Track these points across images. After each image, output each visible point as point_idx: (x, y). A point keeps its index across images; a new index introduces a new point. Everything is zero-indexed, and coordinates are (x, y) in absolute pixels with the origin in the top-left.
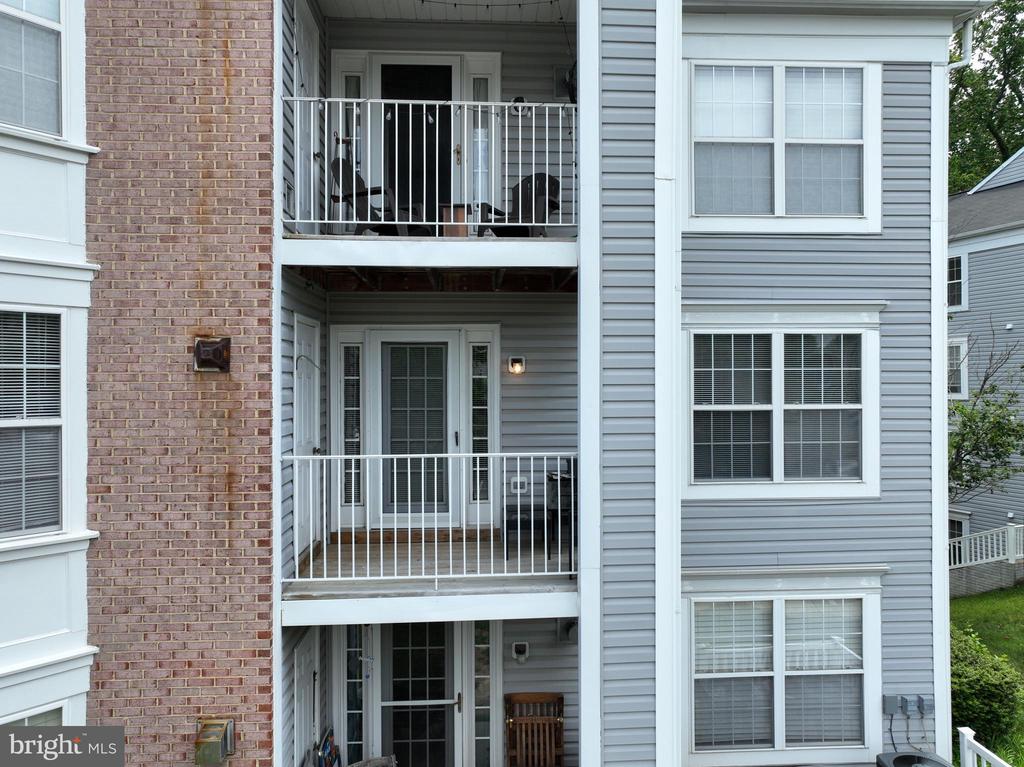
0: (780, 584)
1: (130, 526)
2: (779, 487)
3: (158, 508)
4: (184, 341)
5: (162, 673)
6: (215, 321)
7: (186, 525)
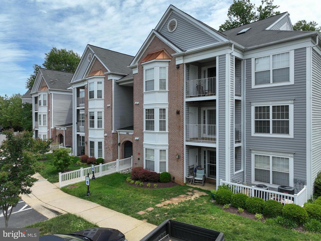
0: (271, 153)
1: (171, 131)
2: (271, 135)
3: (173, 129)
4: (176, 111)
5: (174, 148)
6: (178, 109)
7: (176, 132)
